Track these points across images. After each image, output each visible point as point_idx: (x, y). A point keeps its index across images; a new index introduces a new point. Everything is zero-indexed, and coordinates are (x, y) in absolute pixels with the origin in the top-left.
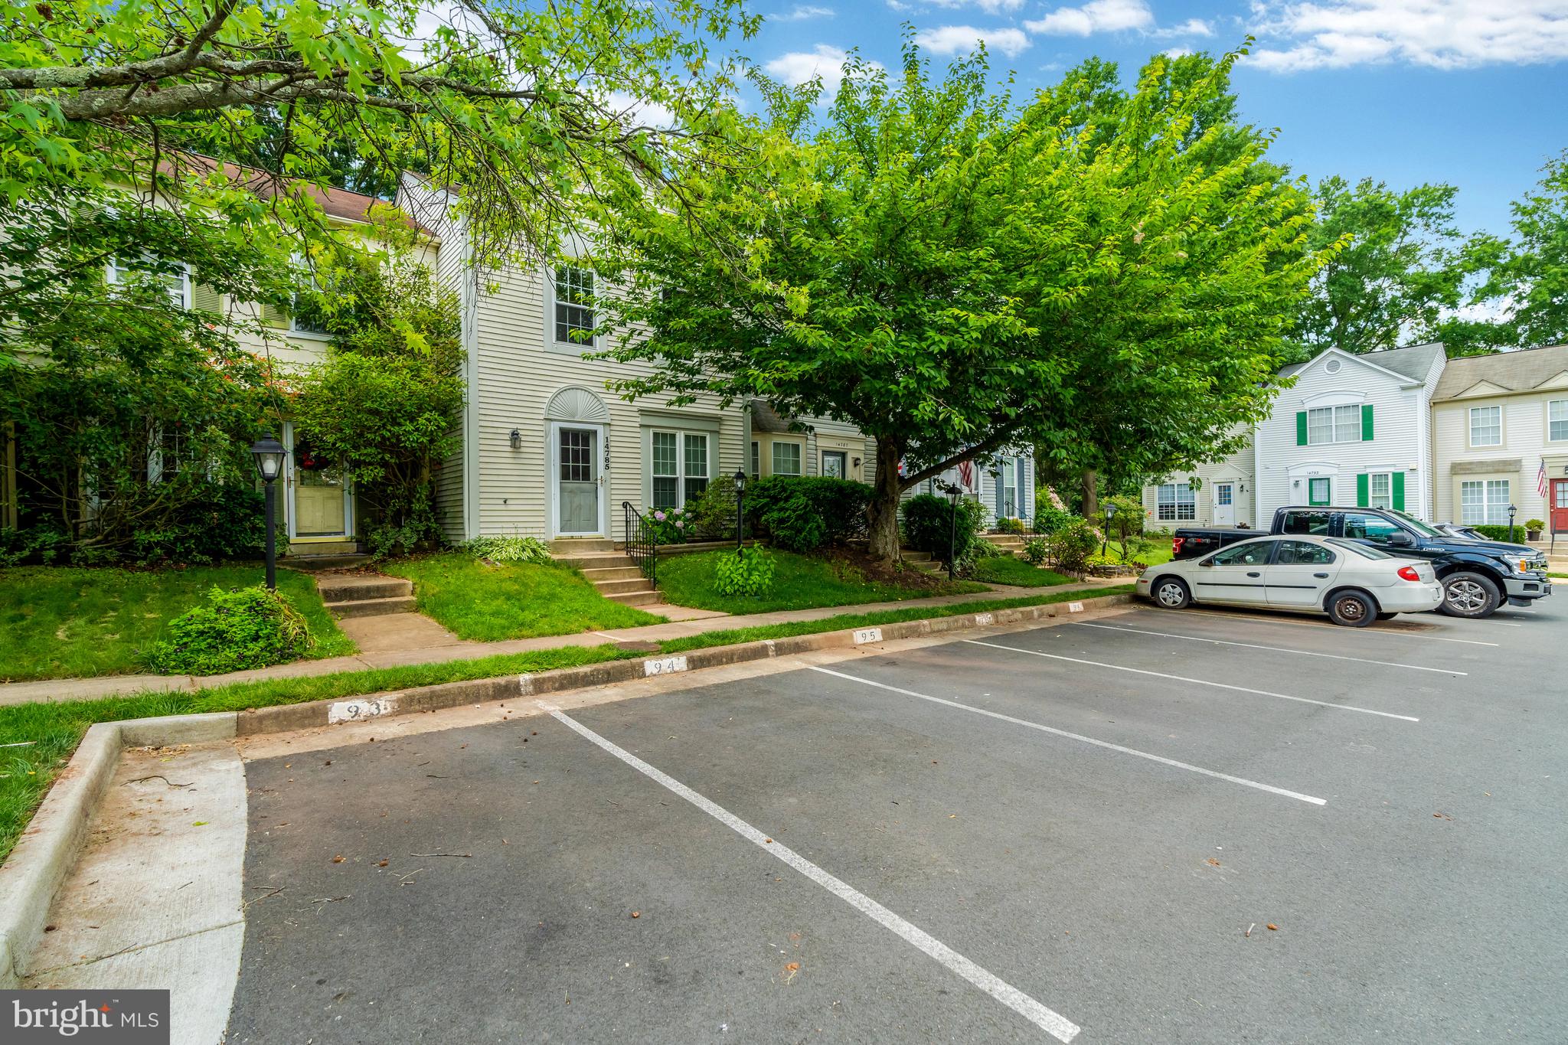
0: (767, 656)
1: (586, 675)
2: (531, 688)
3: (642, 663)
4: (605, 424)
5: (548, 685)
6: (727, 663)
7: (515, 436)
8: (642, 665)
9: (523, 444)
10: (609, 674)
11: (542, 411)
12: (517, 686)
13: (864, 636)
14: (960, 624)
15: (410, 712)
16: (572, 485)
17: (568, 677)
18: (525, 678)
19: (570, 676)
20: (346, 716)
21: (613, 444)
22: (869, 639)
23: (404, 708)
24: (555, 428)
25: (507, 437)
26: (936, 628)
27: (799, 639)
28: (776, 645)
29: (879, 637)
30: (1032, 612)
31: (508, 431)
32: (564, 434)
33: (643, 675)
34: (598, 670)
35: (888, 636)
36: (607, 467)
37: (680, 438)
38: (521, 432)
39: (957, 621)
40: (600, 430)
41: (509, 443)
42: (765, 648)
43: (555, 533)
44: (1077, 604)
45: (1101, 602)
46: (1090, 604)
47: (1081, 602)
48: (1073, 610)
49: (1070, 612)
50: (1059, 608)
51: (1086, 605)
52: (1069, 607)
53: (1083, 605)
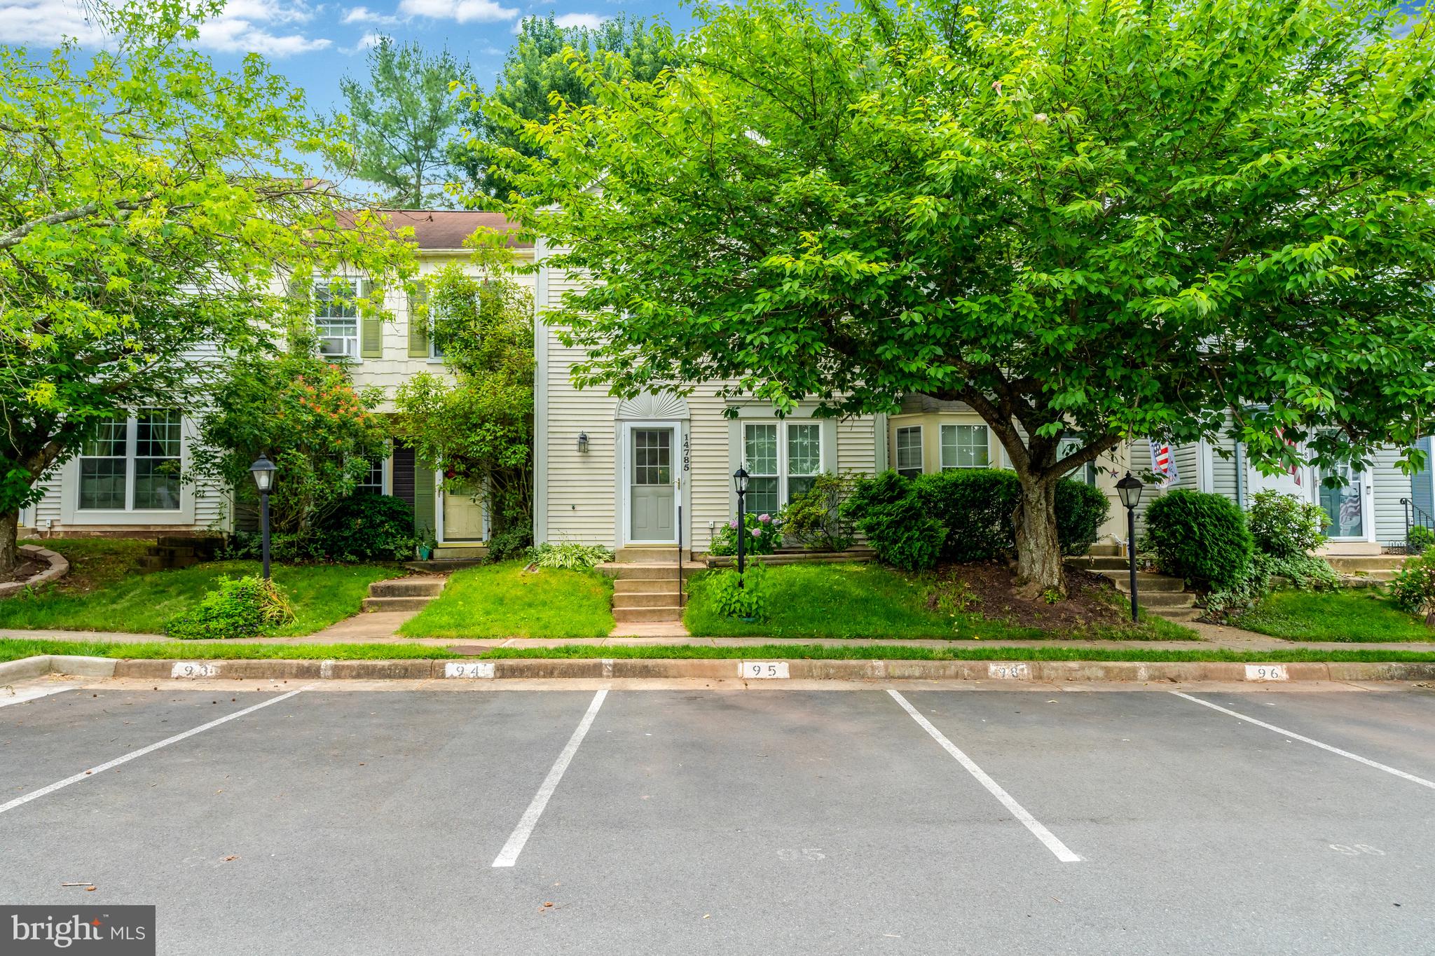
0: (601, 675)
1: (383, 669)
2: (330, 673)
3: (444, 664)
4: (682, 420)
5: (346, 672)
6: (544, 677)
7: (584, 439)
8: (443, 666)
9: (591, 448)
10: (406, 670)
11: (613, 412)
12: (318, 669)
13: (757, 669)
14: (951, 671)
15: (227, 678)
16: (647, 489)
17: (366, 668)
18: (327, 663)
19: (368, 667)
20: (183, 673)
21: (694, 441)
22: (765, 674)
23: (225, 674)
24: (627, 427)
25: (575, 442)
27: (652, 662)
28: (615, 665)
29: (783, 673)
30: (1135, 671)
31: (577, 436)
32: (639, 435)
33: (443, 677)
34: (396, 666)
35: (798, 674)
36: (687, 468)
37: (782, 428)
38: (589, 436)
40: (677, 426)
41: (576, 448)
42: (599, 666)
43: (626, 541)
44: (1271, 668)
45: (1348, 670)
46: (1314, 671)
47: (1285, 665)
48: (1254, 678)
49: (1241, 679)
50: (1211, 671)
51: (1297, 671)
52: (1244, 670)
53: (1289, 671)
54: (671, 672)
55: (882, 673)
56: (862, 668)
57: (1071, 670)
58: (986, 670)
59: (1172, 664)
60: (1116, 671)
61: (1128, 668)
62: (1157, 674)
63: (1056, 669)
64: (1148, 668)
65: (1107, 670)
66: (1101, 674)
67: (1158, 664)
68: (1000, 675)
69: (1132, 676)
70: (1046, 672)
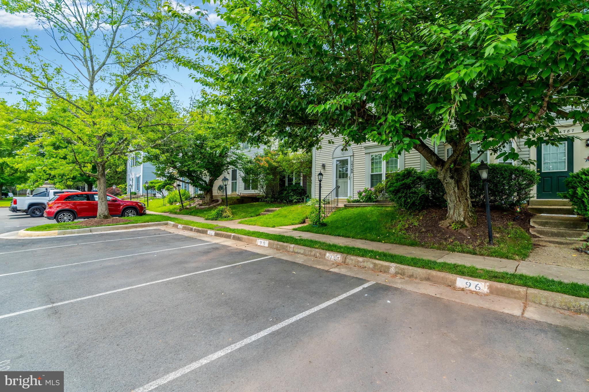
0: (230, 238)
3: (208, 231)
4: (351, 156)
5: (196, 230)
6: (221, 237)
7: (323, 166)
9: (326, 168)
11: (332, 156)
12: (193, 229)
13: (261, 242)
14: (313, 253)
16: (341, 180)
21: (354, 163)
22: (262, 244)
24: (335, 160)
26: (296, 250)
27: (240, 236)
28: (234, 236)
29: (266, 245)
30: (388, 268)
32: (339, 162)
33: (207, 234)
34: (202, 230)
35: (270, 246)
36: (352, 172)
38: (325, 164)
39: (311, 251)
40: (349, 158)
42: (231, 236)
44: (476, 283)
45: (546, 298)
46: (512, 292)
47: (488, 283)
48: (462, 286)
49: (452, 286)
50: (433, 276)
51: (497, 289)
52: (455, 280)
53: (490, 287)
54: (243, 240)
55: (291, 250)
56: (287, 246)
57: (358, 262)
58: (325, 255)
59: (411, 268)
60: (379, 266)
61: (385, 266)
62: (400, 271)
63: (352, 260)
64: (396, 267)
65: (375, 265)
66: (371, 266)
67: (402, 266)
68: (330, 258)
69: (386, 270)
70: (347, 261)
